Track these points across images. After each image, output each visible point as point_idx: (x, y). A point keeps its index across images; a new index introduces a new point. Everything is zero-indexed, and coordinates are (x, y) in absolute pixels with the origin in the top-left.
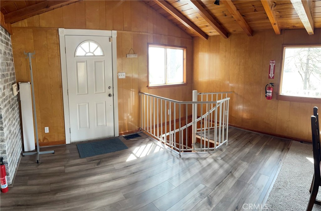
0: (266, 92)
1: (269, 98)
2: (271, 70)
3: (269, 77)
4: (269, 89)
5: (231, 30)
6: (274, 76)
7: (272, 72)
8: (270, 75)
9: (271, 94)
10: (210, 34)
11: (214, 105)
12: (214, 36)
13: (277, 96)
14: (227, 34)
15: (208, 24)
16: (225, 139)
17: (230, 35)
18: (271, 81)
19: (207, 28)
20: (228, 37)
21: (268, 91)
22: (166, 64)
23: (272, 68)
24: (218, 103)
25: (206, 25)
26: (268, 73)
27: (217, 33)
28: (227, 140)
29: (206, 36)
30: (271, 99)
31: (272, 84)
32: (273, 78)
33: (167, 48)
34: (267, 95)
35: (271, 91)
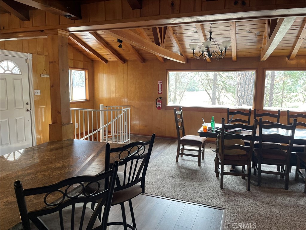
0: (157, 104)
1: (159, 108)
2: (159, 87)
3: (159, 93)
4: (159, 101)
5: (128, 58)
6: (162, 92)
7: (160, 89)
8: (159, 91)
9: (160, 105)
10: (109, 60)
11: (121, 112)
12: (113, 61)
13: (165, 107)
14: (124, 60)
15: (109, 54)
16: (128, 139)
17: (126, 62)
18: (160, 96)
19: (108, 56)
20: (125, 63)
21: (158, 103)
22: (72, 83)
23: (160, 86)
24: (124, 111)
25: (108, 54)
26: (158, 90)
27: (116, 60)
28: (129, 139)
29: (106, 61)
30: (161, 109)
31: (160, 98)
32: (161, 93)
33: (72, 70)
34: (158, 106)
35: (160, 103)
